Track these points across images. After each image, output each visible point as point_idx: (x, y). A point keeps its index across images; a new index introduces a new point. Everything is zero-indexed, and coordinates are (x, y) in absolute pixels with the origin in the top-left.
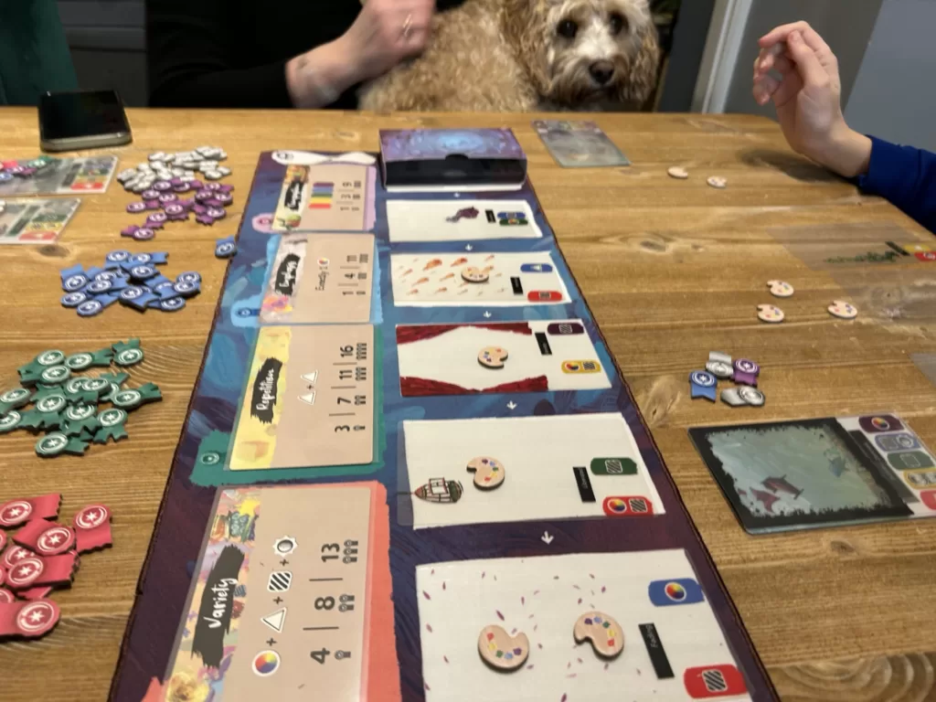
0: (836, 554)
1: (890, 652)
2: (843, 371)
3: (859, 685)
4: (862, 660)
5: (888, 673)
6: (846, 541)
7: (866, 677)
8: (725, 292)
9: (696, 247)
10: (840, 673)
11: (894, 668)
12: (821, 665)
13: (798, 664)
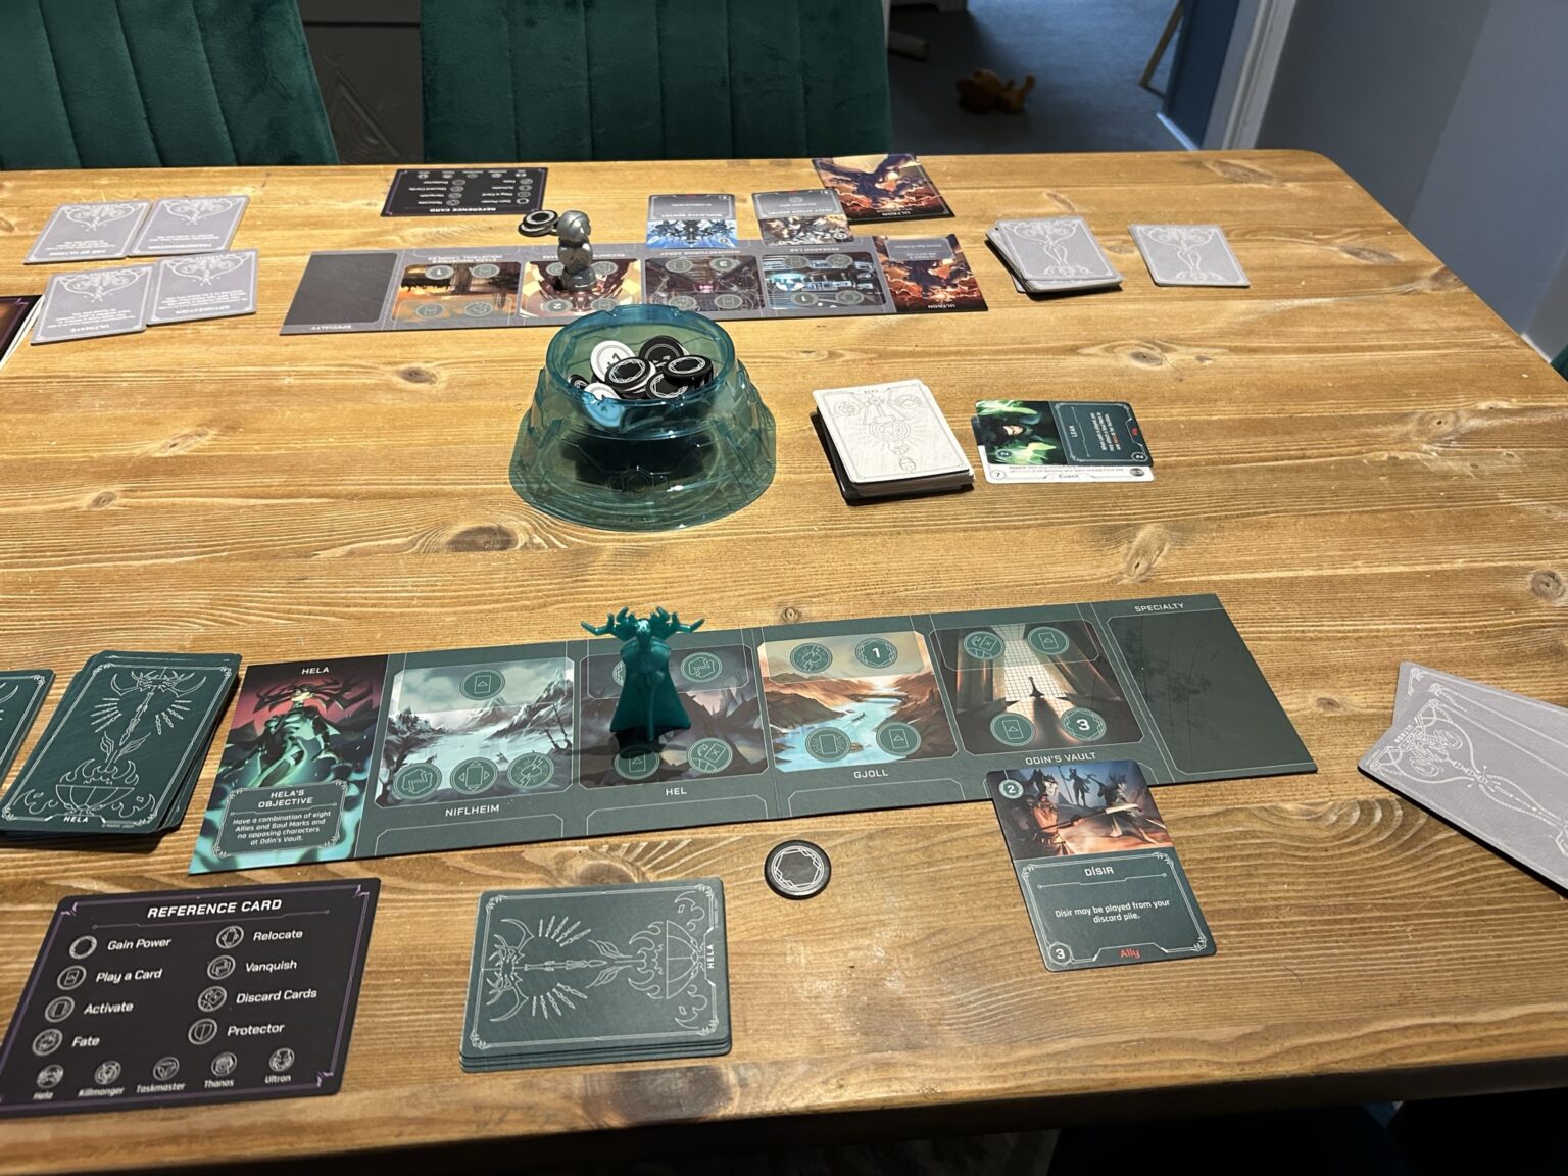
0: (1321, 710)
1: (1361, 798)
2: (1364, 517)
3: (1323, 824)
4: (1331, 804)
5: (1356, 814)
6: (1335, 698)
7: (1333, 818)
8: (1233, 420)
9: (1201, 359)
10: (1309, 813)
11: (1362, 811)
12: (1289, 807)
13: (1267, 805)
